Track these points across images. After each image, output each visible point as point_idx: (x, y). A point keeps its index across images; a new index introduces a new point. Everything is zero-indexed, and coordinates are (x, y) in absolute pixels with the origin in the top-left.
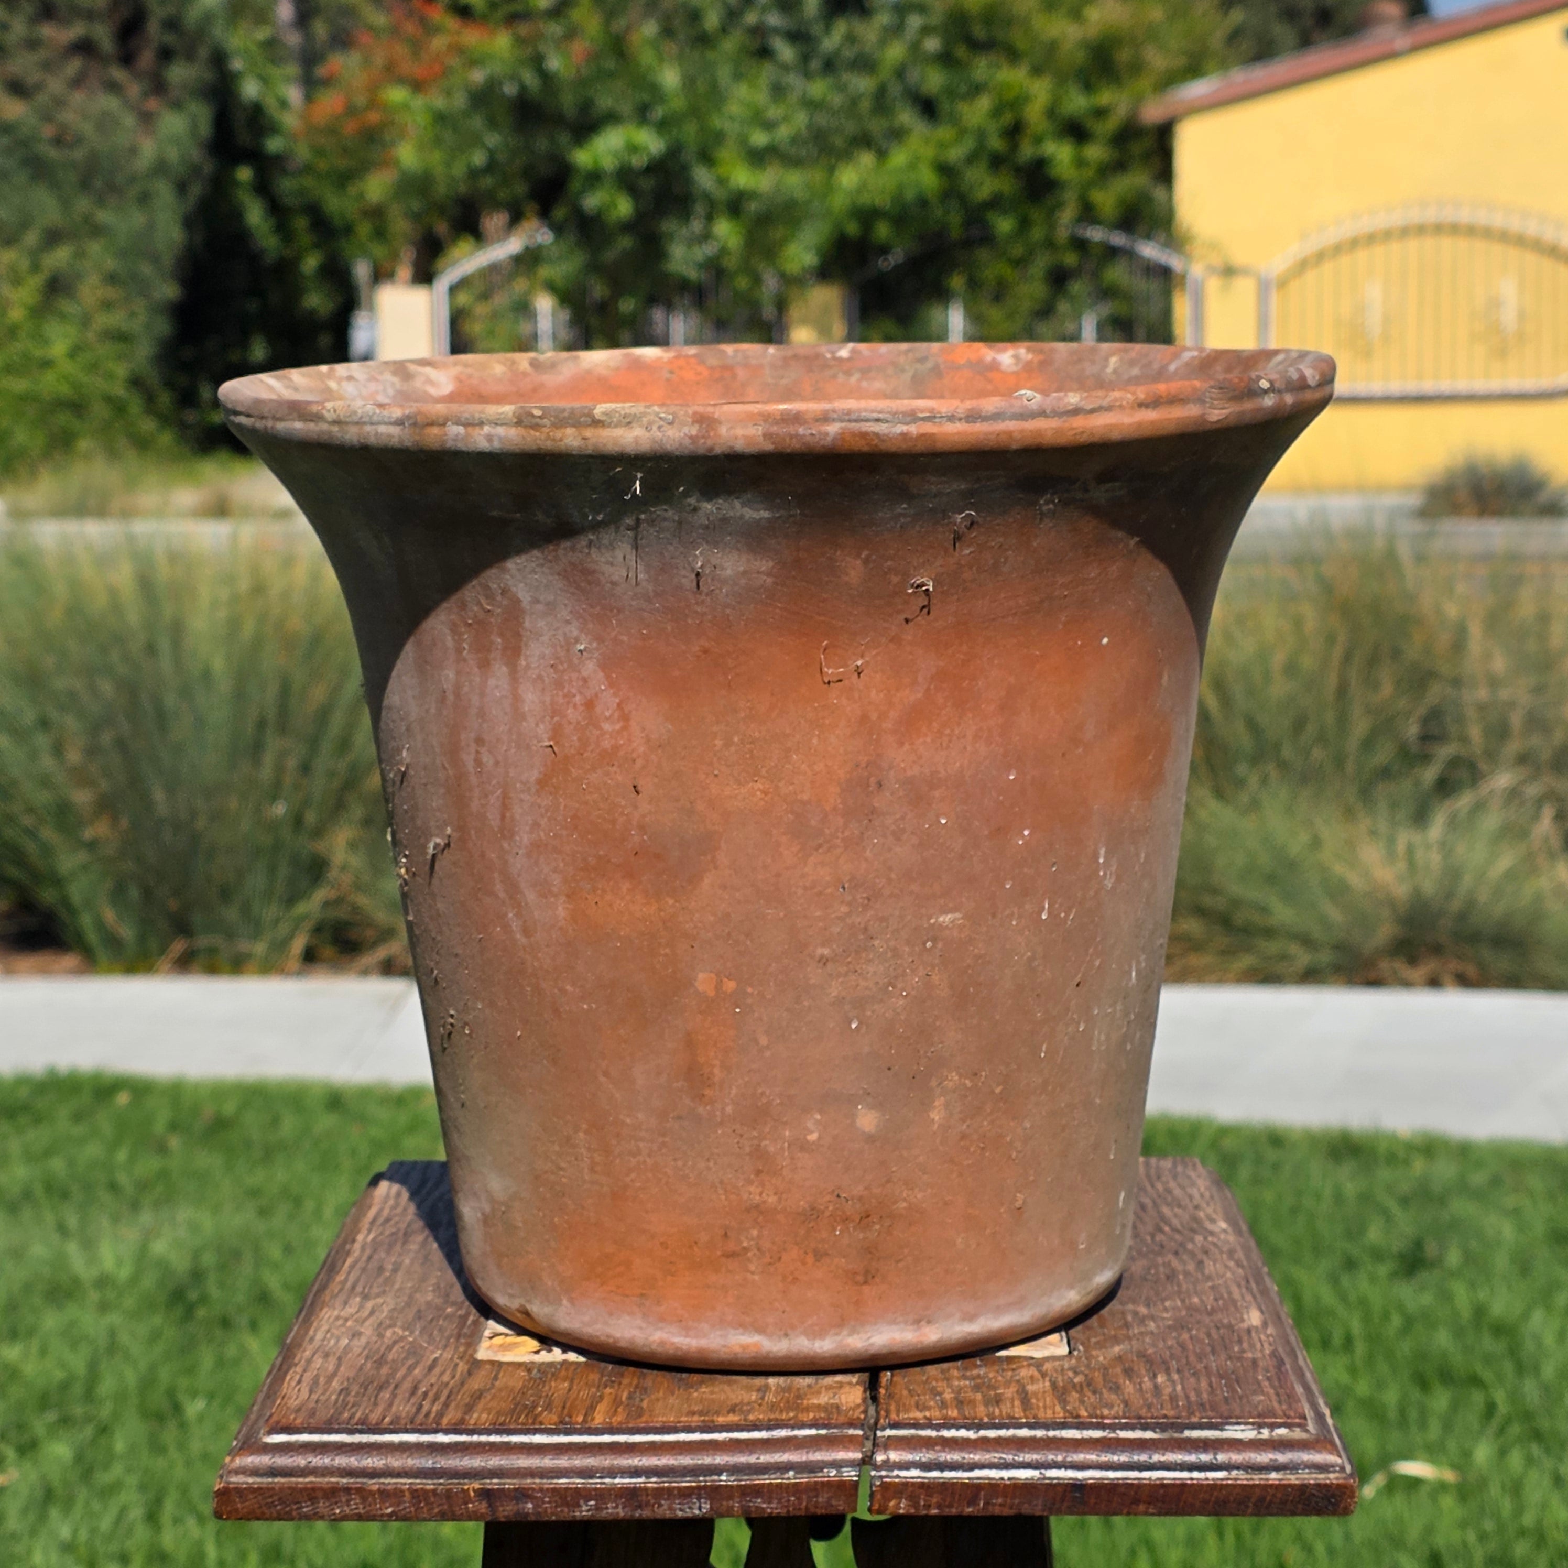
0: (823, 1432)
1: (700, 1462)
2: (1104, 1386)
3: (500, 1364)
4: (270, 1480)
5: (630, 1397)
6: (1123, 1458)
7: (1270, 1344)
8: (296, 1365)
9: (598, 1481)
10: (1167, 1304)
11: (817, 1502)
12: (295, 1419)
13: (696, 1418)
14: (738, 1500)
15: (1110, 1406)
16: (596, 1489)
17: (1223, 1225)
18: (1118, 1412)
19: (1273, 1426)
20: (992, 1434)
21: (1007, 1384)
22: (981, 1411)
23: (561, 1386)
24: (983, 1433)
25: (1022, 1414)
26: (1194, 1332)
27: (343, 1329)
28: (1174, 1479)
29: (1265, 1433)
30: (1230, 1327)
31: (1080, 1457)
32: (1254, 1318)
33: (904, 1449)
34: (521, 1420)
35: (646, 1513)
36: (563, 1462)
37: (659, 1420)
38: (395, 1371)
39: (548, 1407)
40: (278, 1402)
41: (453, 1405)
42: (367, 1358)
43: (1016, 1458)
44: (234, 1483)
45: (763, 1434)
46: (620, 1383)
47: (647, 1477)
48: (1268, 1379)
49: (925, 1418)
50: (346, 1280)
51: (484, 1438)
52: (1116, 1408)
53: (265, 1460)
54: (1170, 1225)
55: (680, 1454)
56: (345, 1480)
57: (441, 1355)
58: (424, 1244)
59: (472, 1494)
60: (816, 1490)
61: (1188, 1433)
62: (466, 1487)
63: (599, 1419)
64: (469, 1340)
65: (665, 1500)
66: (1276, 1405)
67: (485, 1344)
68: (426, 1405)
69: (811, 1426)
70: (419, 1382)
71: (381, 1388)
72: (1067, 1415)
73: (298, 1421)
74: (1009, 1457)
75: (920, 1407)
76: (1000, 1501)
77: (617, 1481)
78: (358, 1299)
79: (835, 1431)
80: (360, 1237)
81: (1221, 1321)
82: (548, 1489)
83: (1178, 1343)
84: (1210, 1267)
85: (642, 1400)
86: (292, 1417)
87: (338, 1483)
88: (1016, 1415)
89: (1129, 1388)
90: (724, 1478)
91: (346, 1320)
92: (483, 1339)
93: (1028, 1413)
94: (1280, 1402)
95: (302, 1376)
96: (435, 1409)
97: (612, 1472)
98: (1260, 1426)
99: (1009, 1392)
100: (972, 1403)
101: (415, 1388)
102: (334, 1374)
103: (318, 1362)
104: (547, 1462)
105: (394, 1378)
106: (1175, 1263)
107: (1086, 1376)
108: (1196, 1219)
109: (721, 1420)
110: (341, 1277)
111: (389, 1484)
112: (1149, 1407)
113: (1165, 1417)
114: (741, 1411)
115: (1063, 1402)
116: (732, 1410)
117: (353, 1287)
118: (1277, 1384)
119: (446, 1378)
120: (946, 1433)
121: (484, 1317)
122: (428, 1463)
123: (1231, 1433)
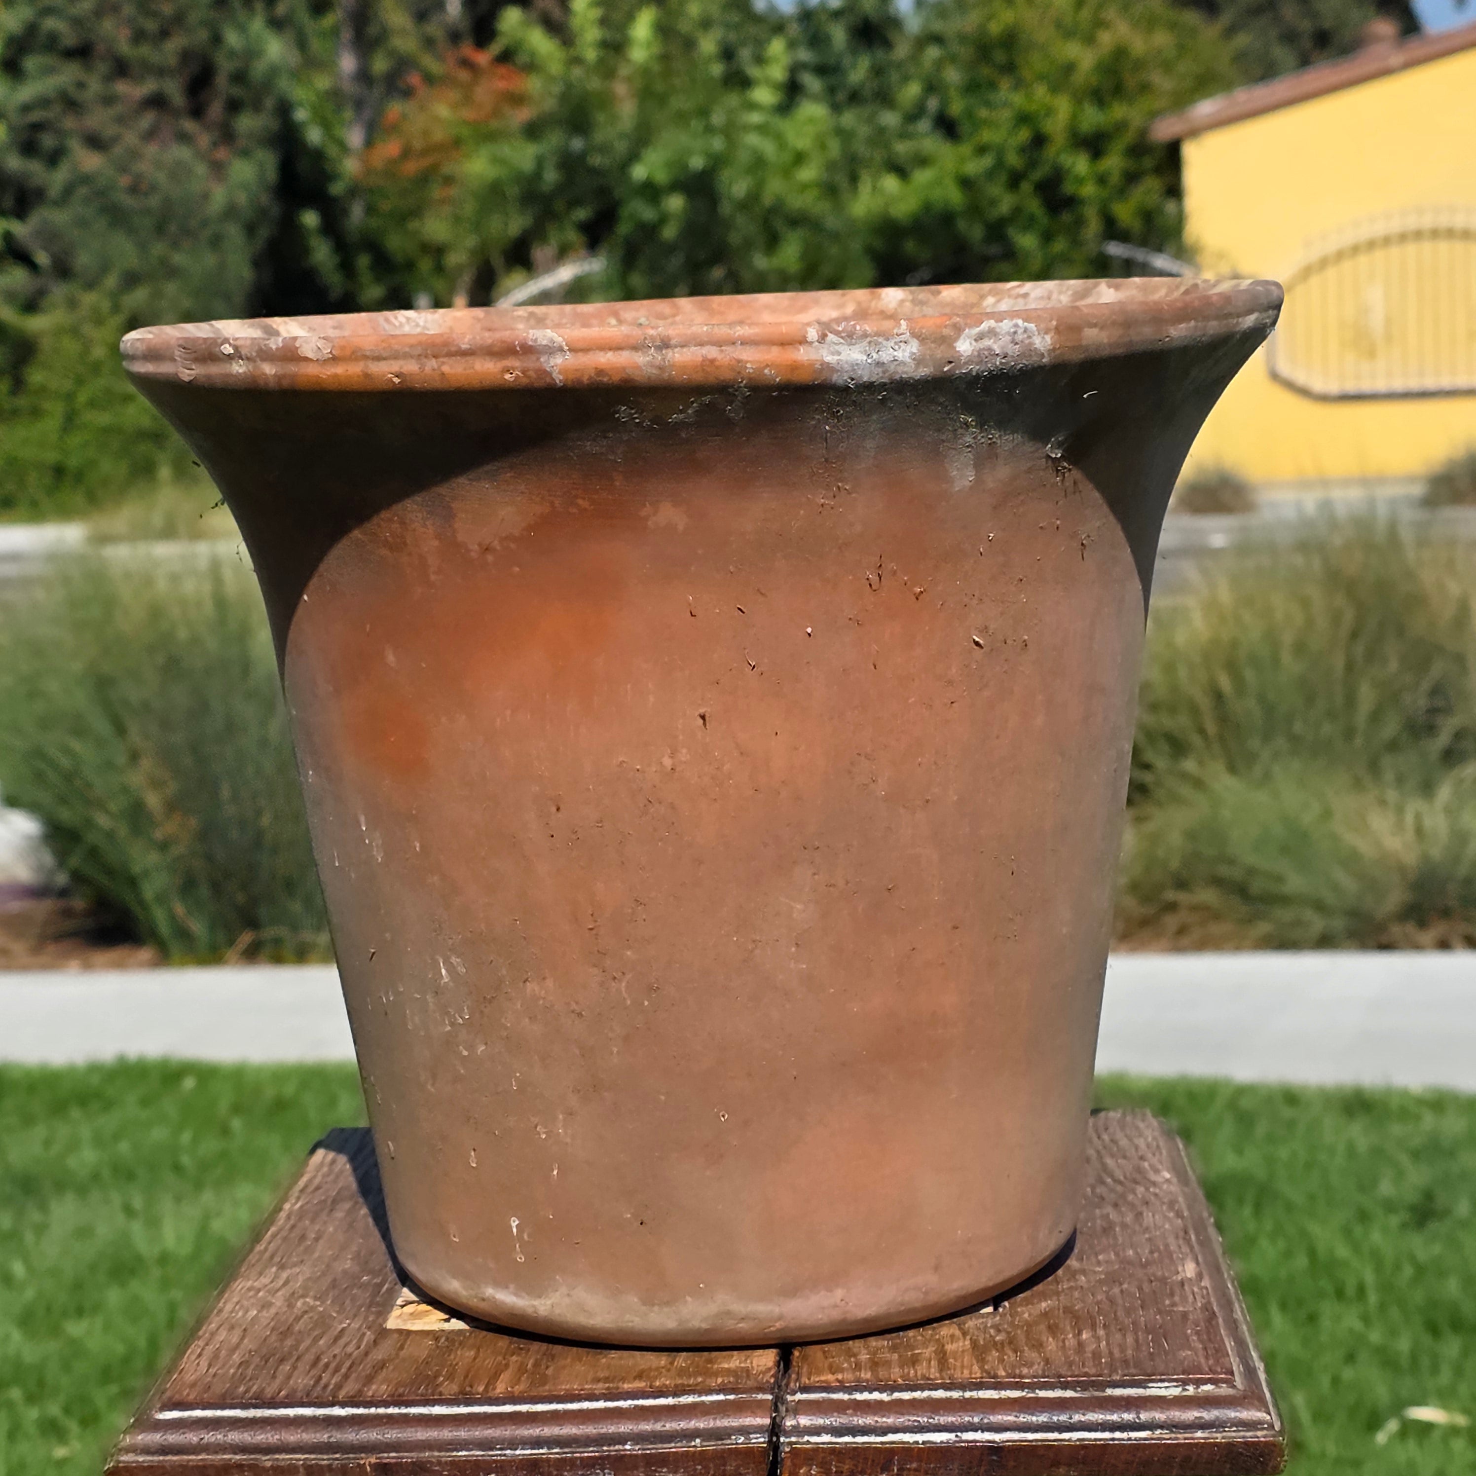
0: (731, 1397)
1: (604, 1431)
2: (1027, 1345)
3: (409, 1332)
4: (161, 1458)
5: (536, 1365)
6: (1043, 1418)
7: (1203, 1297)
8: (199, 1338)
9: (499, 1452)
10: (1100, 1257)
11: (725, 1470)
12: (188, 1395)
13: (601, 1385)
14: (643, 1470)
15: (1030, 1365)
16: (495, 1461)
17: (1167, 1175)
18: (1036, 1371)
19: (1198, 1383)
20: (906, 1396)
21: (925, 1345)
22: (896, 1373)
23: (467, 1354)
24: (897, 1395)
25: (938, 1375)
26: (1125, 1286)
27: (253, 1300)
28: (1096, 1440)
29: (1191, 1390)
30: (1163, 1280)
31: (995, 1419)
32: (1189, 1269)
33: (814, 1414)
34: (420, 1391)
36: (463, 1434)
37: (563, 1388)
38: (298, 1343)
39: (450, 1377)
40: (175, 1377)
41: (354, 1375)
42: (273, 1329)
43: (931, 1421)
44: (124, 1462)
45: (670, 1401)
46: (529, 1350)
47: (549, 1449)
48: (1198, 1333)
49: (838, 1380)
50: (266, 1249)
51: (381, 1411)
52: (1036, 1367)
53: (156, 1438)
54: (1112, 1177)
55: (583, 1423)
56: (238, 1457)
57: (349, 1325)
58: (353, 1208)
59: (368, 1468)
60: (723, 1458)
61: (1109, 1392)
62: (362, 1462)
63: (500, 1388)
64: (381, 1309)
65: (567, 1471)
66: (1203, 1360)
67: (396, 1312)
68: (325, 1377)
69: (718, 1392)
70: (322, 1353)
71: (282, 1360)
72: (985, 1375)
73: (192, 1397)
74: (923, 1420)
75: (833, 1370)
76: (914, 1465)
77: (518, 1452)
78: (274, 1269)
79: (744, 1396)
80: (287, 1206)
81: (1154, 1275)
82: (446, 1462)
83: (1107, 1298)
84: (1148, 1218)
85: (547, 1368)
86: (185, 1393)
87: (230, 1460)
88: (932, 1377)
89: (1051, 1344)
90: (628, 1447)
91: (259, 1290)
92: (395, 1308)
93: (944, 1374)
94: (1207, 1358)
95: (203, 1349)
96: (333, 1382)
97: (513, 1444)
98: (1185, 1383)
99: (928, 1352)
100: (888, 1364)
101: (318, 1359)
102: (237, 1346)
103: (222, 1335)
104: (446, 1434)
105: (297, 1350)
106: (1113, 1216)
107: (1008, 1333)
108: (1139, 1170)
109: (626, 1386)
110: (261, 1247)
111: (283, 1459)
112: (1070, 1364)
113: (1086, 1375)
114: (648, 1378)
115: (981, 1361)
116: (639, 1376)
117: (272, 1257)
118: (1205, 1337)
119: (349, 1349)
120: (859, 1396)
121: (399, 1285)
122: (323, 1437)
123: (1156, 1390)
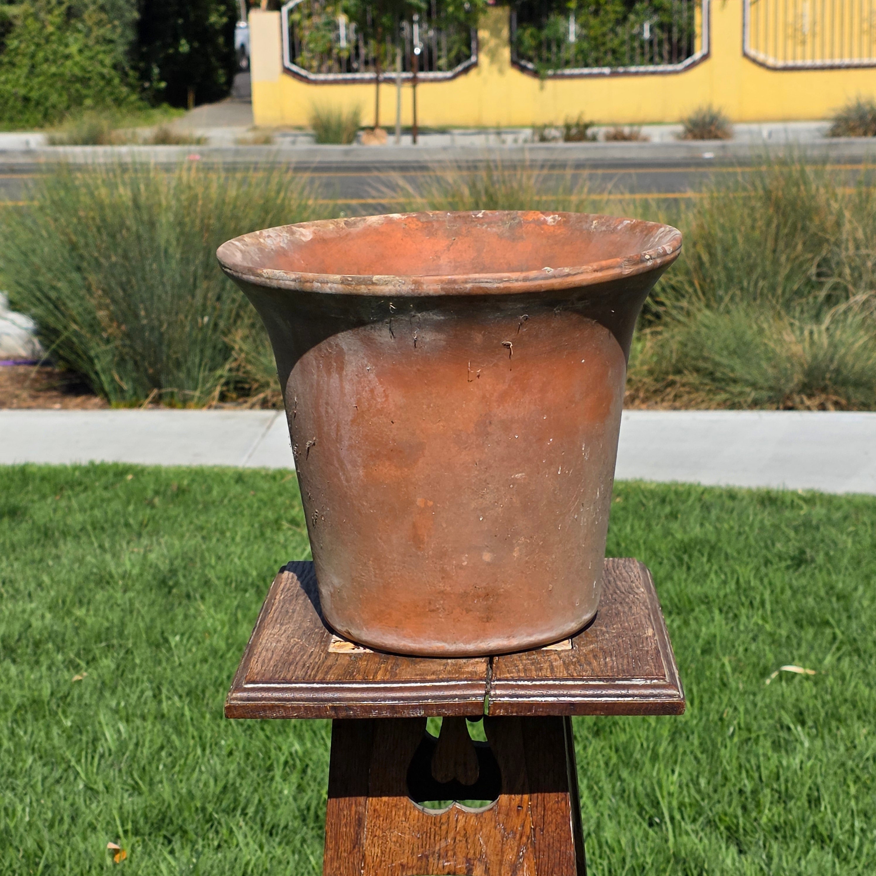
0: (470, 682)
1: (420, 695)
2: (585, 663)
3: (339, 654)
4: (247, 702)
5: (392, 668)
6: (591, 692)
7: (655, 644)
8: (255, 654)
9: (379, 702)
10: (615, 626)
11: (467, 710)
14: (436, 710)
15: (587, 671)
16: (378, 706)
17: (643, 590)
19: (652, 679)
20: (538, 683)
21: (545, 662)
22: (534, 674)
23: (364, 663)
24: (534, 683)
25: (550, 675)
26: (624, 639)
27: (273, 639)
28: (611, 701)
29: (649, 682)
30: (639, 636)
31: (573, 692)
32: (650, 632)
33: (502, 689)
34: (347, 678)
35: (398, 715)
36: (365, 695)
37: (404, 678)
38: (295, 657)
39: (358, 672)
40: (249, 670)
41: (320, 672)
42: (284, 651)
43: (547, 693)
44: (233, 704)
45: (446, 684)
46: (388, 662)
47: (399, 701)
48: (652, 659)
49: (511, 676)
50: (273, 617)
51: (333, 686)
53: (245, 695)
54: (620, 590)
55: (412, 692)
56: (277, 703)
57: (314, 650)
58: (305, 600)
59: (328, 708)
60: (467, 706)
61: (617, 682)
62: (326, 705)
63: (379, 677)
64: (325, 644)
65: (406, 710)
66: (654, 670)
67: (332, 645)
68: (309, 672)
69: (464, 680)
70: (306, 662)
71: (290, 664)
72: (568, 675)
73: (258, 679)
74: (545, 692)
75: (509, 672)
77: (386, 702)
78: (279, 625)
79: (474, 682)
80: (278, 597)
81: (636, 634)
82: (359, 706)
83: (617, 643)
84: (634, 610)
85: (396, 669)
86: (255, 677)
87: (274, 704)
88: (548, 676)
89: (595, 663)
90: (429, 701)
91: (274, 635)
92: (331, 643)
93: (553, 674)
95: (258, 659)
96: (312, 673)
97: (385, 699)
98: (646, 679)
99: (546, 666)
100: (530, 670)
101: (304, 665)
102: (271, 658)
103: (264, 653)
104: (358, 695)
105: (295, 660)
106: (620, 608)
107: (578, 658)
108: (631, 588)
109: (428, 678)
110: (271, 615)
111: (295, 704)
112: (602, 671)
113: (608, 675)
114: (437, 674)
115: (567, 670)
116: (433, 673)
117: (276, 620)
118: (655, 661)
119: (316, 660)
120: (519, 683)
121: (331, 633)
122: (311, 695)
123: (635, 682)
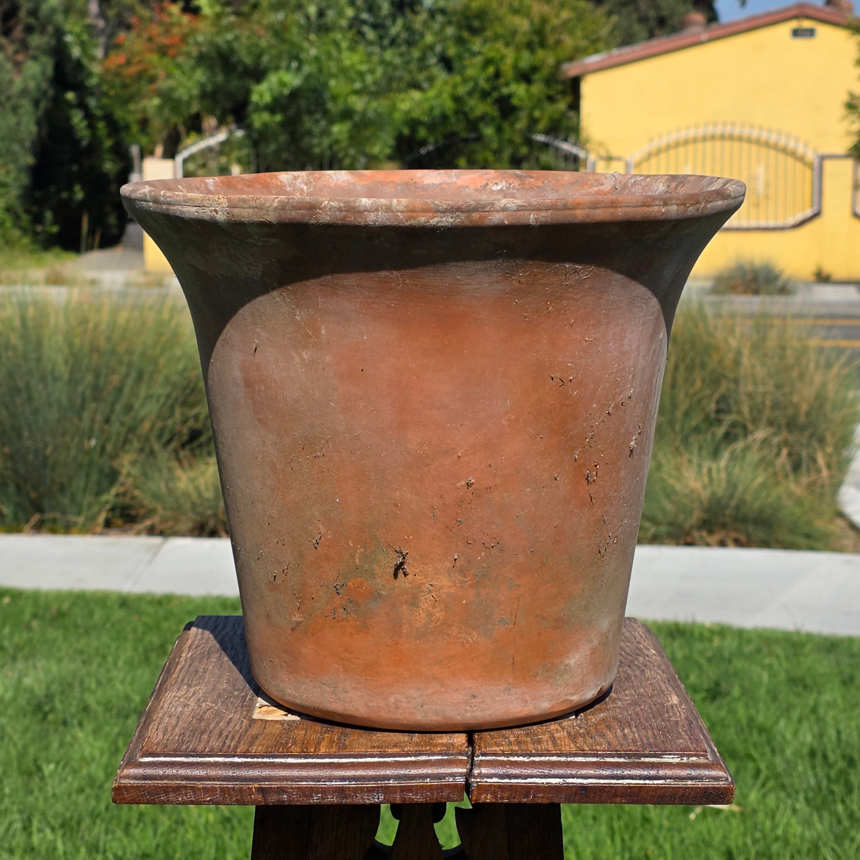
0: (446, 757)
1: (378, 773)
2: (596, 734)
3: (267, 721)
4: (143, 782)
5: (339, 739)
6: (608, 772)
7: (684, 713)
8: (155, 721)
9: (323, 783)
10: (627, 692)
11: (442, 795)
12: (156, 749)
13: (376, 750)
14: (399, 794)
15: (601, 745)
16: (321, 788)
17: (654, 652)
18: (604, 748)
19: (689, 756)
20: (537, 759)
21: (544, 733)
22: (531, 747)
23: (300, 733)
24: (532, 759)
25: (553, 749)
26: (642, 707)
27: (179, 703)
28: (636, 784)
29: (685, 760)
30: (662, 704)
31: (584, 772)
32: (675, 700)
33: (489, 767)
34: (280, 751)
35: (348, 801)
36: (304, 773)
37: (357, 751)
38: (209, 724)
39: (295, 743)
40: (147, 740)
41: (242, 742)
42: (193, 717)
43: (550, 772)
44: (123, 783)
45: (413, 759)
46: (333, 731)
47: (349, 782)
48: (685, 731)
49: (501, 750)
50: (178, 677)
51: (260, 760)
52: (604, 746)
53: (140, 771)
54: (624, 651)
55: (368, 769)
56: (184, 782)
57: (233, 716)
58: (219, 658)
59: (254, 790)
60: (442, 789)
61: (643, 759)
62: (250, 786)
63: (323, 750)
64: (248, 708)
65: (359, 794)
66: (690, 745)
67: (257, 710)
68: (228, 742)
69: (438, 755)
70: (223, 730)
71: (202, 733)
72: (578, 749)
73: (159, 750)
74: (546, 772)
75: (497, 745)
76: (541, 795)
77: (333, 783)
78: (185, 687)
79: (452, 757)
80: (184, 655)
81: (656, 701)
82: (295, 787)
83: (634, 712)
84: (648, 673)
85: (345, 740)
86: (155, 748)
87: (180, 784)
88: (550, 749)
89: (609, 735)
90: (391, 782)
91: (180, 698)
92: (256, 708)
93: (556, 748)
94: (692, 743)
95: (158, 726)
96: (232, 744)
97: (330, 779)
98: (682, 756)
99: (545, 737)
100: (525, 742)
101: (221, 734)
102: (176, 725)
103: (166, 720)
104: (295, 773)
105: (209, 728)
106: (629, 671)
107: (586, 729)
108: (638, 649)
109: (390, 751)
110: (175, 676)
111: (208, 784)
112: (622, 745)
113: (630, 750)
114: (401, 747)
115: (575, 742)
116: (395, 746)
117: (182, 681)
118: (689, 733)
119: (237, 728)
120: (512, 759)
121: (256, 696)
122: (230, 773)
123: (667, 759)
